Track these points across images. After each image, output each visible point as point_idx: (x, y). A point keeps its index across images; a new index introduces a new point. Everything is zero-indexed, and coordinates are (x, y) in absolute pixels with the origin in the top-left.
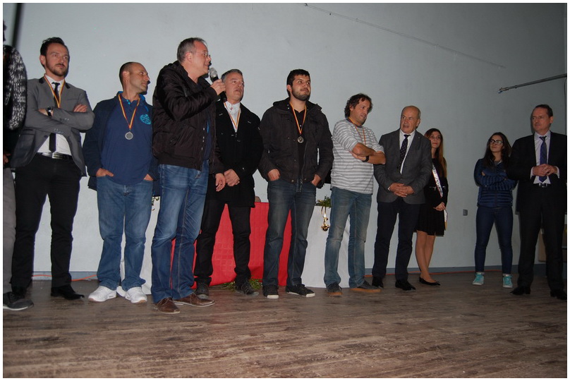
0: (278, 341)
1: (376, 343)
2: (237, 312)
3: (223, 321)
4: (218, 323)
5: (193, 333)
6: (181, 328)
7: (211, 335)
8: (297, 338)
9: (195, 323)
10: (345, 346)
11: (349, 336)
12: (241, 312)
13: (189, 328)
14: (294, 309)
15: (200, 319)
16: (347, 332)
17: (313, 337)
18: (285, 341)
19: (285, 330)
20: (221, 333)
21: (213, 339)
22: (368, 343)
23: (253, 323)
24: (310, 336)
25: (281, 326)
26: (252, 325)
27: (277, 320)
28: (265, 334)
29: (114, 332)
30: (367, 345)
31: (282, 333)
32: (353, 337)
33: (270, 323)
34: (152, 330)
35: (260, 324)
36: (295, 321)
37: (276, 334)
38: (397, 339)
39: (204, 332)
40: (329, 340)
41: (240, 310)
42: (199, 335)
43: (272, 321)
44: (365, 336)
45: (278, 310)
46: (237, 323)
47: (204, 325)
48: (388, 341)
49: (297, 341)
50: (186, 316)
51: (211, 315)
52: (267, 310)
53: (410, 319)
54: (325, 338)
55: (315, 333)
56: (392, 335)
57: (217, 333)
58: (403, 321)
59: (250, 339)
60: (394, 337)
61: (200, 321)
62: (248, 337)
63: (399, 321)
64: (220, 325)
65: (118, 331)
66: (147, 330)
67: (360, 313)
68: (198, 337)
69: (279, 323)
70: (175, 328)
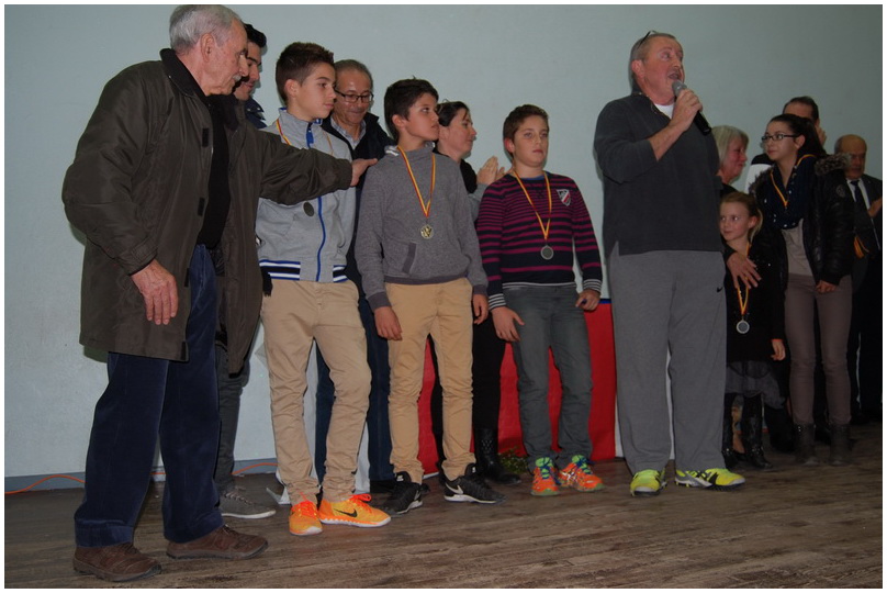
0: (601, 573)
1: (805, 567)
2: (514, 519)
3: (488, 538)
4: (479, 543)
5: (430, 566)
6: (409, 557)
7: (466, 567)
8: (639, 565)
9: (435, 546)
10: (739, 576)
11: (744, 554)
12: (521, 518)
13: (423, 556)
14: (624, 505)
15: (443, 536)
16: (738, 547)
17: (669, 560)
18: (614, 572)
19: (613, 550)
20: (485, 562)
21: (469, 576)
22: (788, 568)
23: (546, 539)
24: (663, 558)
25: (602, 543)
26: (544, 543)
27: (594, 531)
28: (572, 560)
29: (282, 572)
30: (787, 573)
31: (606, 555)
32: (755, 556)
33: (580, 538)
34: (352, 564)
35: (561, 541)
36: (630, 530)
37: (596, 558)
38: (849, 555)
39: (453, 562)
40: (706, 566)
41: (520, 515)
42: (442, 569)
43: (583, 531)
44: (777, 552)
45: (592, 510)
46: (515, 541)
47: (453, 547)
48: (831, 562)
49: (639, 570)
50: (416, 533)
51: (464, 526)
52: (571, 511)
53: (866, 513)
54: (696, 561)
55: (673, 552)
56: (835, 547)
57: (477, 564)
58: (852, 516)
59: (543, 573)
60: (841, 551)
61: (442, 540)
62: (539, 567)
63: (846, 517)
64: (482, 547)
65: (289, 571)
66: (343, 564)
67: (758, 506)
68: (440, 574)
69: (598, 535)
70: (397, 558)
